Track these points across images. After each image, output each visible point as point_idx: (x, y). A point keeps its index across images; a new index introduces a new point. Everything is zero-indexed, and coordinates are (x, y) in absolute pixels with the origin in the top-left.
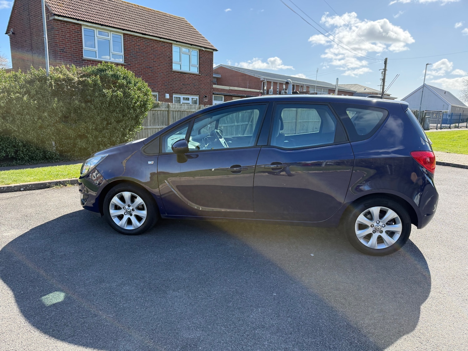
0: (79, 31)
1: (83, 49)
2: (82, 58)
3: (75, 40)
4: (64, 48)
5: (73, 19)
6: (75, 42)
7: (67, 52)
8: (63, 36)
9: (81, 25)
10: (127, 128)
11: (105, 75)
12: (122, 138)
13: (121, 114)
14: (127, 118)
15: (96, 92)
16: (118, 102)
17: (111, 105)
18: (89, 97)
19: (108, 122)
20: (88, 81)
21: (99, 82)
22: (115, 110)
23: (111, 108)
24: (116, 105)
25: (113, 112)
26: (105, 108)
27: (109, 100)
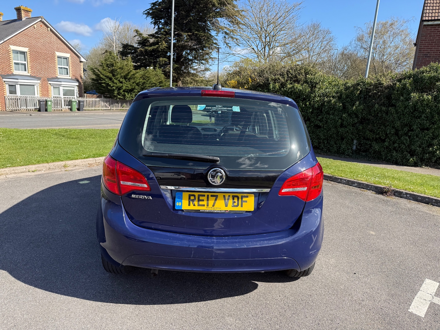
10: (437, 138)
11: (422, 77)
12: (427, 148)
13: (429, 121)
14: (436, 126)
15: (402, 96)
16: (424, 107)
17: (417, 109)
18: (394, 102)
19: (411, 129)
20: (396, 85)
21: (408, 85)
22: (421, 116)
23: (417, 114)
24: (421, 110)
25: (419, 118)
26: (408, 113)
27: (414, 105)
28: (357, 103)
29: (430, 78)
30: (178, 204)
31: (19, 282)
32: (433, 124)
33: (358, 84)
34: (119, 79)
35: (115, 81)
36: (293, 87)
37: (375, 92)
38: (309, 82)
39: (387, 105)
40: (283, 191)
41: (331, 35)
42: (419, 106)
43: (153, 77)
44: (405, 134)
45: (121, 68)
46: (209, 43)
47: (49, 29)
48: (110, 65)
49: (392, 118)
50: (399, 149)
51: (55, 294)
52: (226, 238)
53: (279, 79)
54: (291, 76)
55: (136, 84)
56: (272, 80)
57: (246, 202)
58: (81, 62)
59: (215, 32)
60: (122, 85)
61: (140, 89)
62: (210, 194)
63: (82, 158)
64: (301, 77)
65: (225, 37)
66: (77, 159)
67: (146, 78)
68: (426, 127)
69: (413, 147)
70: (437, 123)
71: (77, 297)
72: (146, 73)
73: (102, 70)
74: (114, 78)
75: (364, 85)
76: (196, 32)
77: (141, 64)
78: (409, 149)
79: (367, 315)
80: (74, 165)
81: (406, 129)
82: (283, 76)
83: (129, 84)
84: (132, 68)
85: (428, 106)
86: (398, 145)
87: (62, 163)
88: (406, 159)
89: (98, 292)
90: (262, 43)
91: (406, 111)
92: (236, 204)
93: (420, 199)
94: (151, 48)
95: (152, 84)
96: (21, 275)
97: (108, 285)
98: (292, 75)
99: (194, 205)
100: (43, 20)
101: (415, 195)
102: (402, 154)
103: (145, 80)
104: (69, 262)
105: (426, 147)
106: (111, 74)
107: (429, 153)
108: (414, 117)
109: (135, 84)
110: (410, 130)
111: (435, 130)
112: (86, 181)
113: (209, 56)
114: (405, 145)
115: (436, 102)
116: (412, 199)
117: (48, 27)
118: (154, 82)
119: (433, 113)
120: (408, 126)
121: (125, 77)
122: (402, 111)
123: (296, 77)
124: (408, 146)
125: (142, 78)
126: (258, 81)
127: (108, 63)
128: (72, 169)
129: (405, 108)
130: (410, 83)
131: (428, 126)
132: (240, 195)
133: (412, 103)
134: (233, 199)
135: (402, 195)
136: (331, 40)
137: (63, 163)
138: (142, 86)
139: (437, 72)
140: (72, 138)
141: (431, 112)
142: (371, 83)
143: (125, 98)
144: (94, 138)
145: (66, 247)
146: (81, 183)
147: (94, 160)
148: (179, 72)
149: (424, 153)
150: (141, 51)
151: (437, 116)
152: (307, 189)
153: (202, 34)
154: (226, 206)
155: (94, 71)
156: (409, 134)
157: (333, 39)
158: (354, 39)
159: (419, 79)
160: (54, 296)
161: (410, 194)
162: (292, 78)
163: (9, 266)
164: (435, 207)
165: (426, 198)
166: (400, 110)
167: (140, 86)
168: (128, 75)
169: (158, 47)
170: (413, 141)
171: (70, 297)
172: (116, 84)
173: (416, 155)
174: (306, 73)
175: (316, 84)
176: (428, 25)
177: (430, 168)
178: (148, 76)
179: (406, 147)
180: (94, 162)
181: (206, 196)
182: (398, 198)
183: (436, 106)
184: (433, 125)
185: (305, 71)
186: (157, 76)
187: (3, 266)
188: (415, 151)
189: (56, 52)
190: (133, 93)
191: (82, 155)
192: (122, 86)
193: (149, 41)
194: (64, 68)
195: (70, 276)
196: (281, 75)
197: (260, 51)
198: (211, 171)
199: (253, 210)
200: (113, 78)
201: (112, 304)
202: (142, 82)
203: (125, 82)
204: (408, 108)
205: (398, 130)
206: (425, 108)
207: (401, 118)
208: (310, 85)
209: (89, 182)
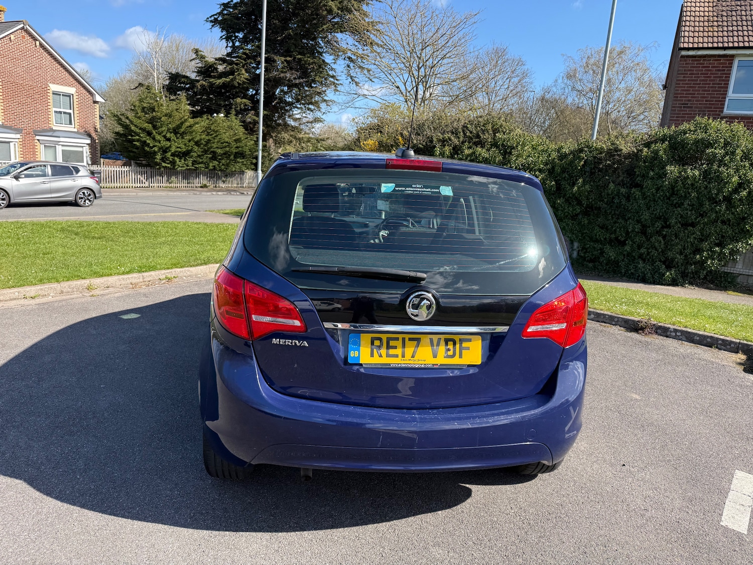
0: (727, 67)
1: (727, 99)
2: (719, 115)
3: (713, 84)
4: (689, 101)
5: (718, 48)
6: (712, 87)
7: (692, 107)
8: (692, 80)
9: (733, 56)
10: (707, 239)
11: (683, 141)
12: (692, 256)
13: (695, 211)
14: (706, 220)
15: (653, 171)
16: (688, 188)
17: (675, 193)
18: (640, 179)
19: (666, 224)
20: (642, 153)
21: (661, 153)
22: (683, 204)
23: (676, 199)
24: (683, 194)
25: (679, 207)
26: (662, 198)
27: (672, 185)
28: (581, 180)
29: (697, 142)
30: (353, 354)
31: (51, 499)
32: (702, 215)
33: (581, 150)
34: (164, 134)
35: (158, 137)
36: (474, 153)
37: (609, 164)
38: (499, 145)
39: (628, 185)
40: (529, 330)
41: (526, 67)
42: (679, 187)
43: (224, 131)
44: (657, 232)
45: (169, 115)
46: (321, 75)
47: (38, 43)
48: (148, 110)
49: (636, 207)
50: (648, 257)
51: (120, 518)
52: (435, 411)
53: (450, 139)
54: (471, 135)
55: (194, 143)
56: (439, 140)
57: (468, 348)
58: (95, 102)
59: (332, 57)
60: (169, 144)
61: (202, 152)
62: (407, 337)
63: (119, 274)
64: (487, 137)
65: (349, 66)
66: (111, 275)
67: (212, 133)
68: (690, 221)
69: (670, 254)
70: (708, 215)
71: (162, 524)
72: (212, 124)
73: (133, 118)
74: (156, 133)
75: (590, 152)
76: (299, 56)
77: (202, 108)
78: (664, 257)
79: (658, 533)
80: (106, 286)
81: (659, 224)
82: (457, 134)
83: (182, 142)
84: (187, 115)
85: (695, 187)
86: (646, 250)
87: (83, 281)
88: (659, 273)
89: (199, 513)
90: (412, 78)
91: (658, 195)
92: (450, 353)
93: (698, 338)
94: (221, 80)
95: (222, 143)
96: (52, 487)
97: (214, 500)
98: (471, 132)
99: (381, 356)
100: (27, 26)
101: (689, 332)
102: (652, 265)
103: (210, 137)
104: (135, 459)
105: (690, 254)
106: (150, 125)
107: (695, 263)
108: (671, 204)
109: (192, 143)
110: (664, 225)
111: (704, 226)
112: (133, 314)
113: (322, 97)
114: (657, 251)
115: (706, 181)
116: (685, 339)
117: (35, 39)
118: (227, 140)
119: (702, 198)
120: (662, 219)
121: (175, 131)
122: (653, 195)
123: (478, 136)
124: (662, 252)
125: (206, 132)
126: (415, 142)
127: (145, 105)
128: (102, 292)
129: (658, 189)
130: (665, 149)
131: (693, 220)
132: (457, 338)
133: (669, 182)
134: (447, 344)
135: (669, 333)
136: (525, 75)
137: (86, 282)
138: (205, 146)
139: (706, 133)
140: (93, 238)
141: (698, 196)
142: (602, 148)
143: (174, 166)
144: (132, 237)
145: (123, 432)
146: (125, 317)
147: (142, 277)
148: (269, 123)
149: (687, 263)
150: (202, 86)
151: (708, 203)
152: (567, 326)
153: (309, 59)
154: (435, 356)
155: (120, 119)
156: (664, 233)
157: (528, 75)
158: (561, 75)
159: (678, 143)
160: (120, 523)
161: (682, 331)
162: (472, 139)
163: (26, 472)
164: (722, 351)
165: (708, 337)
166: (649, 194)
167: (202, 146)
168: (181, 128)
169: (232, 80)
170: (669, 243)
171: (149, 524)
172: (160, 143)
173: (675, 266)
174: (495, 131)
175: (511, 149)
176: (688, 56)
177: (697, 288)
178: (216, 129)
179: (659, 254)
180: (141, 280)
181: (401, 340)
182: (662, 337)
183: (706, 188)
184: (702, 218)
185: (492, 127)
186: (232, 129)
187: (14, 471)
188: (673, 260)
189: (50, 85)
190: (189, 159)
191: (118, 267)
192: (170, 146)
193: (217, 69)
194: (65, 113)
195: (142, 486)
196: (453, 133)
197: (409, 92)
198: (412, 297)
199: (479, 363)
200: (154, 132)
201: (228, 532)
202: (205, 140)
203: (175, 139)
204: (663, 190)
205: (647, 226)
206: (690, 190)
207: (650, 206)
208: (501, 150)
209: (139, 315)
